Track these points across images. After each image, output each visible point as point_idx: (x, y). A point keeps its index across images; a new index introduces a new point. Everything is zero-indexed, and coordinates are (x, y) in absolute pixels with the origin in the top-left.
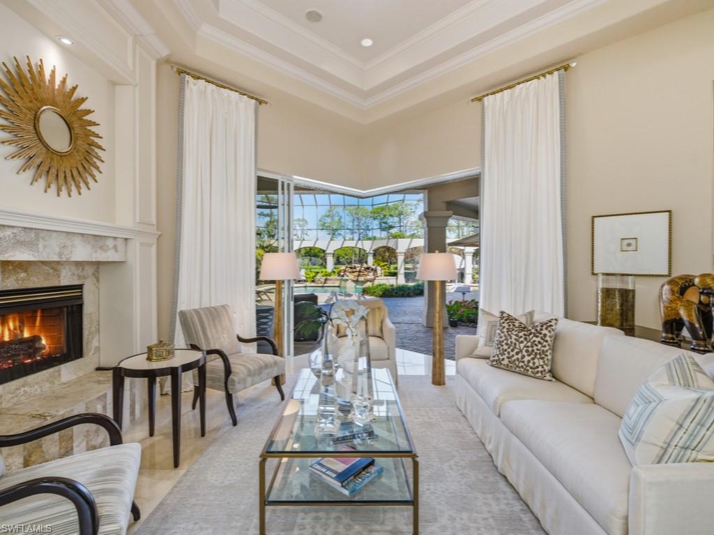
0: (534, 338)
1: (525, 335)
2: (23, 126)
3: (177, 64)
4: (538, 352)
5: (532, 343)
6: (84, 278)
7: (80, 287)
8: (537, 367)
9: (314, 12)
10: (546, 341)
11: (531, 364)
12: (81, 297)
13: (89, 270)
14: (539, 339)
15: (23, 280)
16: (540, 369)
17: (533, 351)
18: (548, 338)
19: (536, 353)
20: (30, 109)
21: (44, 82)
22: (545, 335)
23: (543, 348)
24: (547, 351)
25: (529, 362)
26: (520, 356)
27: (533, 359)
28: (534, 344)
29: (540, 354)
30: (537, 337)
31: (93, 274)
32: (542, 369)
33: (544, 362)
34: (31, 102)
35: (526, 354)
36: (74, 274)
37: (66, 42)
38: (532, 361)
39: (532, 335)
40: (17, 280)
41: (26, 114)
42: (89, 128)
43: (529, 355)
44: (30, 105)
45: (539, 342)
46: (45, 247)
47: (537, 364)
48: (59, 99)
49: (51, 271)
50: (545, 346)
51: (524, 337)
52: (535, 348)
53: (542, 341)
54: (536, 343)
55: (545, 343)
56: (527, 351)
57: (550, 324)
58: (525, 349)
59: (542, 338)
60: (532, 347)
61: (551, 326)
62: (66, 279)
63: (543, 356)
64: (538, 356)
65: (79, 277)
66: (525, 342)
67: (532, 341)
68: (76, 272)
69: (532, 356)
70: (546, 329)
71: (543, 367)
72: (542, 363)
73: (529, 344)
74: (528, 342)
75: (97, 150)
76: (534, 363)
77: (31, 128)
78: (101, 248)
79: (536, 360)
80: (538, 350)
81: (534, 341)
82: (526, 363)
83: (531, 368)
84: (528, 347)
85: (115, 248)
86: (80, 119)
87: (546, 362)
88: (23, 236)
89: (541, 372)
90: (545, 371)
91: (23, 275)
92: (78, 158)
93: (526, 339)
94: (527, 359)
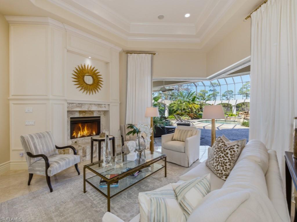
0: (221, 154)
1: (217, 151)
2: (80, 80)
3: (125, 51)
4: (221, 162)
5: (219, 156)
6: (101, 115)
7: (100, 117)
8: (218, 170)
9: (160, 16)
10: (228, 157)
11: (216, 168)
12: (100, 120)
13: (102, 113)
14: (223, 155)
15: (84, 115)
16: (220, 172)
17: (218, 160)
18: (228, 155)
19: (219, 162)
20: (82, 76)
21: (86, 69)
22: (227, 153)
23: (224, 160)
24: (227, 163)
25: (215, 166)
26: (213, 162)
27: (217, 165)
28: (220, 157)
29: (221, 163)
30: (223, 153)
31: (103, 114)
32: (221, 173)
33: (223, 168)
34: (82, 74)
35: (215, 161)
36: (97, 114)
37: (90, 57)
38: (217, 166)
39: (220, 152)
40: (83, 115)
41: (81, 77)
42: (98, 77)
43: (216, 163)
44: (82, 75)
45: (223, 157)
46: (84, 107)
47: (219, 169)
48: (90, 72)
49: (91, 113)
50: (226, 160)
51: (216, 152)
52: (220, 159)
53: (225, 156)
54: (221, 156)
55: (226, 158)
56: (216, 160)
57: (233, 147)
58: (215, 159)
59: (225, 154)
60: (219, 159)
61: (233, 148)
62: (95, 115)
63: (223, 165)
64: (220, 164)
65: (99, 114)
66: (216, 155)
67: (219, 155)
68: (98, 113)
69: (217, 164)
70: (229, 150)
71: (221, 171)
72: (222, 169)
73: (218, 156)
74: (217, 155)
75: (101, 82)
76: (217, 168)
77: (82, 80)
78: (100, 107)
79: (219, 166)
80: (221, 161)
81: (220, 155)
82: (214, 166)
83: (216, 170)
84: (217, 158)
85: (105, 107)
86: (96, 75)
87: (225, 169)
88: (78, 105)
89: (220, 173)
90: (222, 174)
91: (84, 114)
92: (95, 85)
93: (217, 153)
94: (215, 164)
